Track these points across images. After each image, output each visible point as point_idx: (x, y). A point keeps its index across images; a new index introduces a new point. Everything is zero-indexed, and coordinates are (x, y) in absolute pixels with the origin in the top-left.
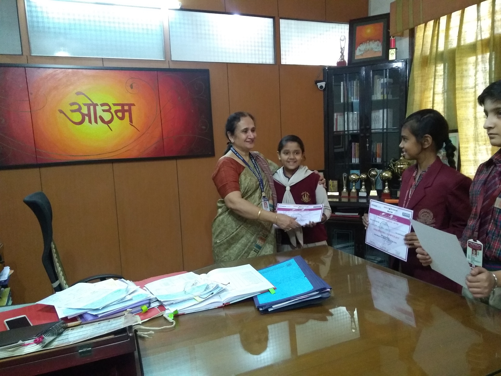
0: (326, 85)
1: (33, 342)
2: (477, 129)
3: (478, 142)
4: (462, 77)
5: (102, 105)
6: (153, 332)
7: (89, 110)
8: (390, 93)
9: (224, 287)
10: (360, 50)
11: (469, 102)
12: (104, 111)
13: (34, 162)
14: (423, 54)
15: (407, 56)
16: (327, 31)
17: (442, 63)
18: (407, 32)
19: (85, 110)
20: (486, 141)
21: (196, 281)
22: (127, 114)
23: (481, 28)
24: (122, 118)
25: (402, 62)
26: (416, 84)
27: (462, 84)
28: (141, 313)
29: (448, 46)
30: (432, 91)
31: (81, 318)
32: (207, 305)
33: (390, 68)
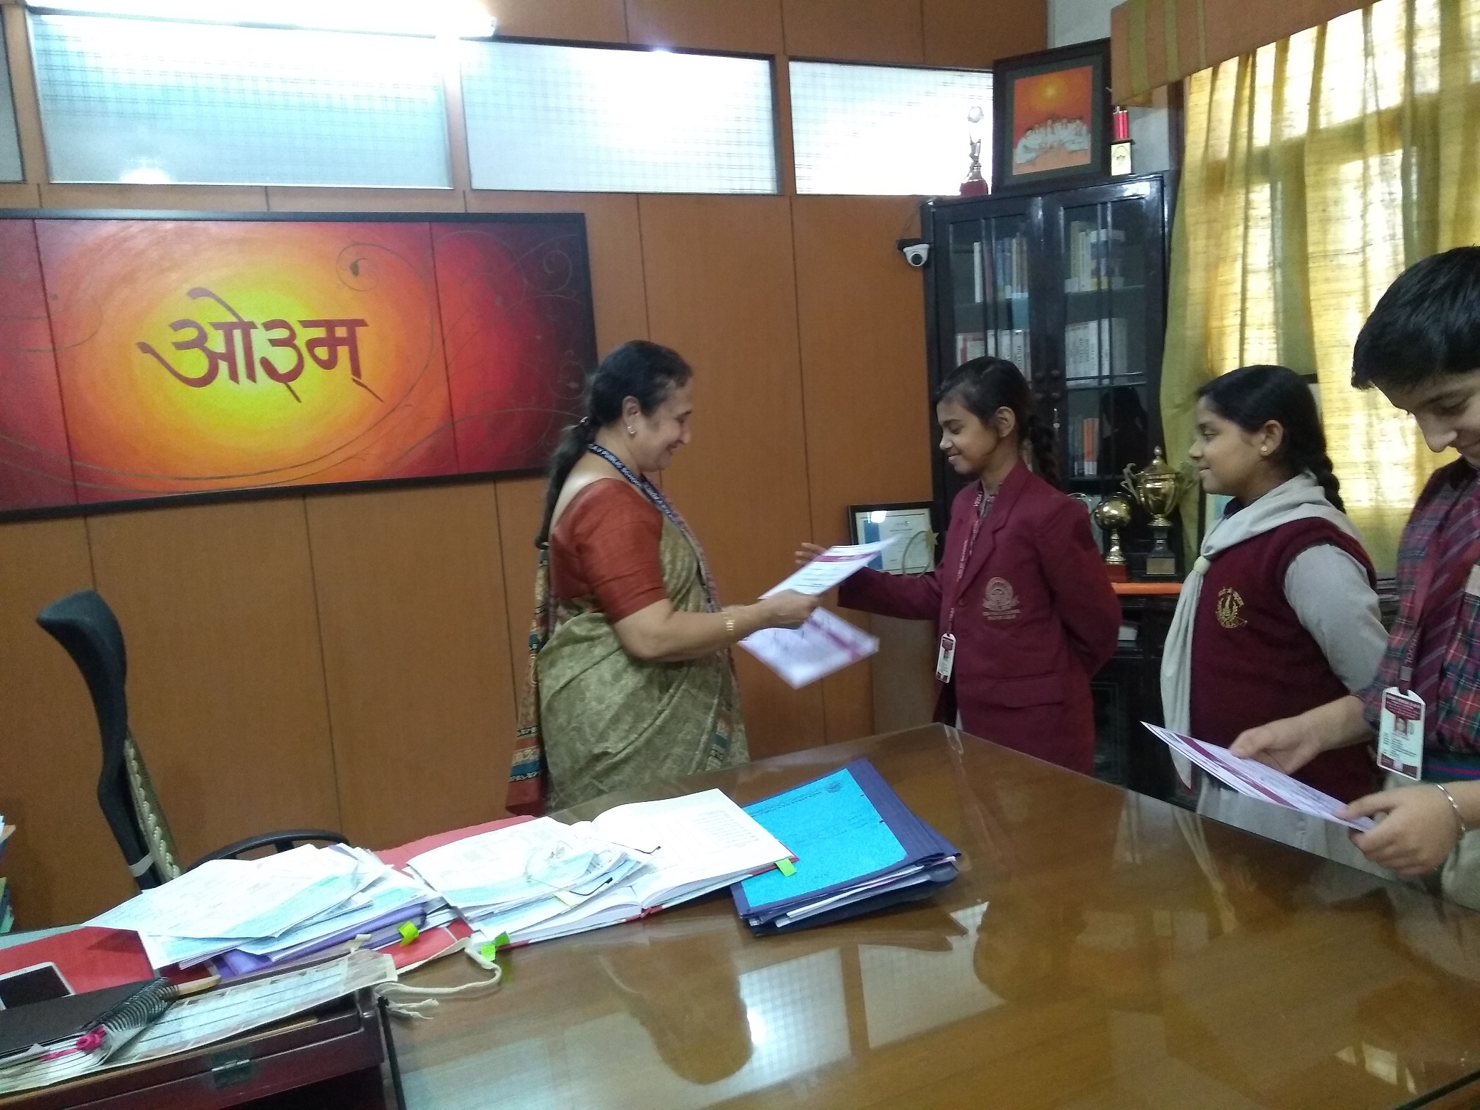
0: (930, 251)
1: (75, 1047)
3: (1377, 408)
4: (1326, 221)
5: (270, 326)
6: (435, 1003)
7: (229, 341)
8: (1117, 270)
9: (645, 859)
10: (1026, 147)
11: (1348, 294)
12: (274, 343)
13: (67, 500)
14: (1211, 159)
15: (1162, 162)
16: (928, 93)
17: (1266, 182)
18: (1162, 94)
19: (217, 343)
21: (561, 845)
22: (343, 352)
23: (1375, 79)
24: (329, 364)
25: (1149, 180)
26: (1192, 244)
27: (1325, 243)
28: (398, 947)
29: (1282, 131)
30: (1239, 265)
31: (219, 968)
32: (593, 917)
33: (1115, 200)
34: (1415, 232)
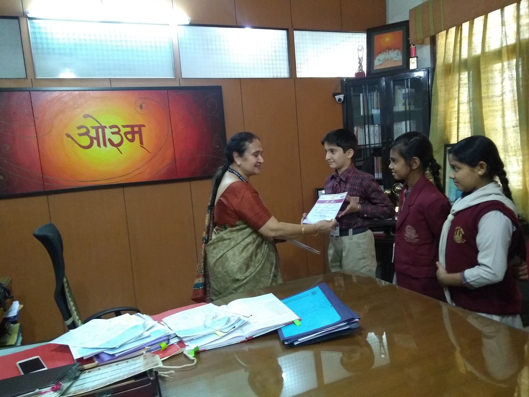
0: (344, 97)
1: (50, 390)
2: (506, 139)
3: (508, 153)
4: (488, 85)
5: (111, 127)
6: (173, 372)
7: (97, 133)
8: (412, 103)
9: (246, 320)
10: (379, 60)
11: (497, 111)
12: (113, 133)
13: (40, 189)
14: (446, 63)
15: (428, 64)
16: (343, 41)
17: (466, 71)
18: (428, 40)
19: (93, 133)
20: (516, 151)
21: (217, 314)
22: (137, 136)
23: (506, 34)
24: (132, 140)
25: (424, 71)
26: (439, 94)
27: (488, 93)
28: (160, 351)
29: (472, 53)
30: (457, 101)
31: (97, 358)
32: (229, 340)
33: (412, 78)
34: (521, 89)
